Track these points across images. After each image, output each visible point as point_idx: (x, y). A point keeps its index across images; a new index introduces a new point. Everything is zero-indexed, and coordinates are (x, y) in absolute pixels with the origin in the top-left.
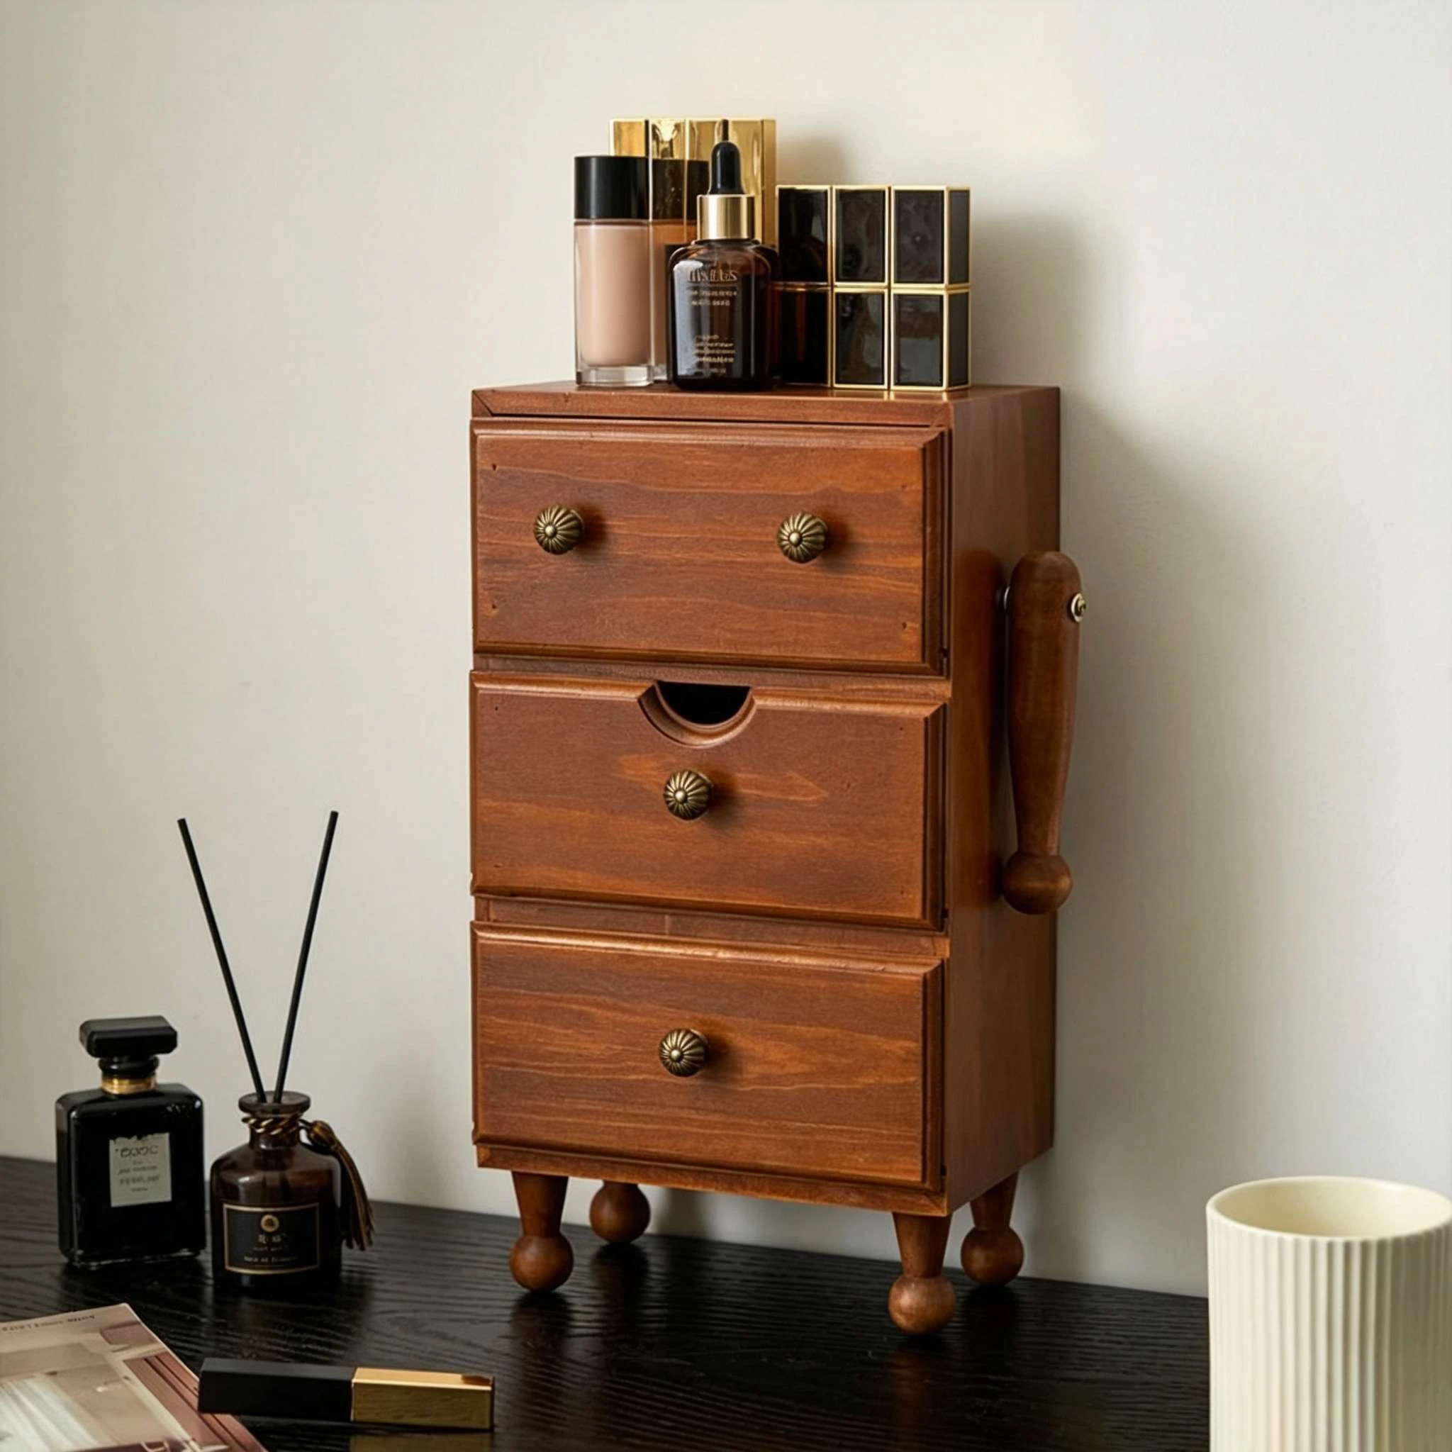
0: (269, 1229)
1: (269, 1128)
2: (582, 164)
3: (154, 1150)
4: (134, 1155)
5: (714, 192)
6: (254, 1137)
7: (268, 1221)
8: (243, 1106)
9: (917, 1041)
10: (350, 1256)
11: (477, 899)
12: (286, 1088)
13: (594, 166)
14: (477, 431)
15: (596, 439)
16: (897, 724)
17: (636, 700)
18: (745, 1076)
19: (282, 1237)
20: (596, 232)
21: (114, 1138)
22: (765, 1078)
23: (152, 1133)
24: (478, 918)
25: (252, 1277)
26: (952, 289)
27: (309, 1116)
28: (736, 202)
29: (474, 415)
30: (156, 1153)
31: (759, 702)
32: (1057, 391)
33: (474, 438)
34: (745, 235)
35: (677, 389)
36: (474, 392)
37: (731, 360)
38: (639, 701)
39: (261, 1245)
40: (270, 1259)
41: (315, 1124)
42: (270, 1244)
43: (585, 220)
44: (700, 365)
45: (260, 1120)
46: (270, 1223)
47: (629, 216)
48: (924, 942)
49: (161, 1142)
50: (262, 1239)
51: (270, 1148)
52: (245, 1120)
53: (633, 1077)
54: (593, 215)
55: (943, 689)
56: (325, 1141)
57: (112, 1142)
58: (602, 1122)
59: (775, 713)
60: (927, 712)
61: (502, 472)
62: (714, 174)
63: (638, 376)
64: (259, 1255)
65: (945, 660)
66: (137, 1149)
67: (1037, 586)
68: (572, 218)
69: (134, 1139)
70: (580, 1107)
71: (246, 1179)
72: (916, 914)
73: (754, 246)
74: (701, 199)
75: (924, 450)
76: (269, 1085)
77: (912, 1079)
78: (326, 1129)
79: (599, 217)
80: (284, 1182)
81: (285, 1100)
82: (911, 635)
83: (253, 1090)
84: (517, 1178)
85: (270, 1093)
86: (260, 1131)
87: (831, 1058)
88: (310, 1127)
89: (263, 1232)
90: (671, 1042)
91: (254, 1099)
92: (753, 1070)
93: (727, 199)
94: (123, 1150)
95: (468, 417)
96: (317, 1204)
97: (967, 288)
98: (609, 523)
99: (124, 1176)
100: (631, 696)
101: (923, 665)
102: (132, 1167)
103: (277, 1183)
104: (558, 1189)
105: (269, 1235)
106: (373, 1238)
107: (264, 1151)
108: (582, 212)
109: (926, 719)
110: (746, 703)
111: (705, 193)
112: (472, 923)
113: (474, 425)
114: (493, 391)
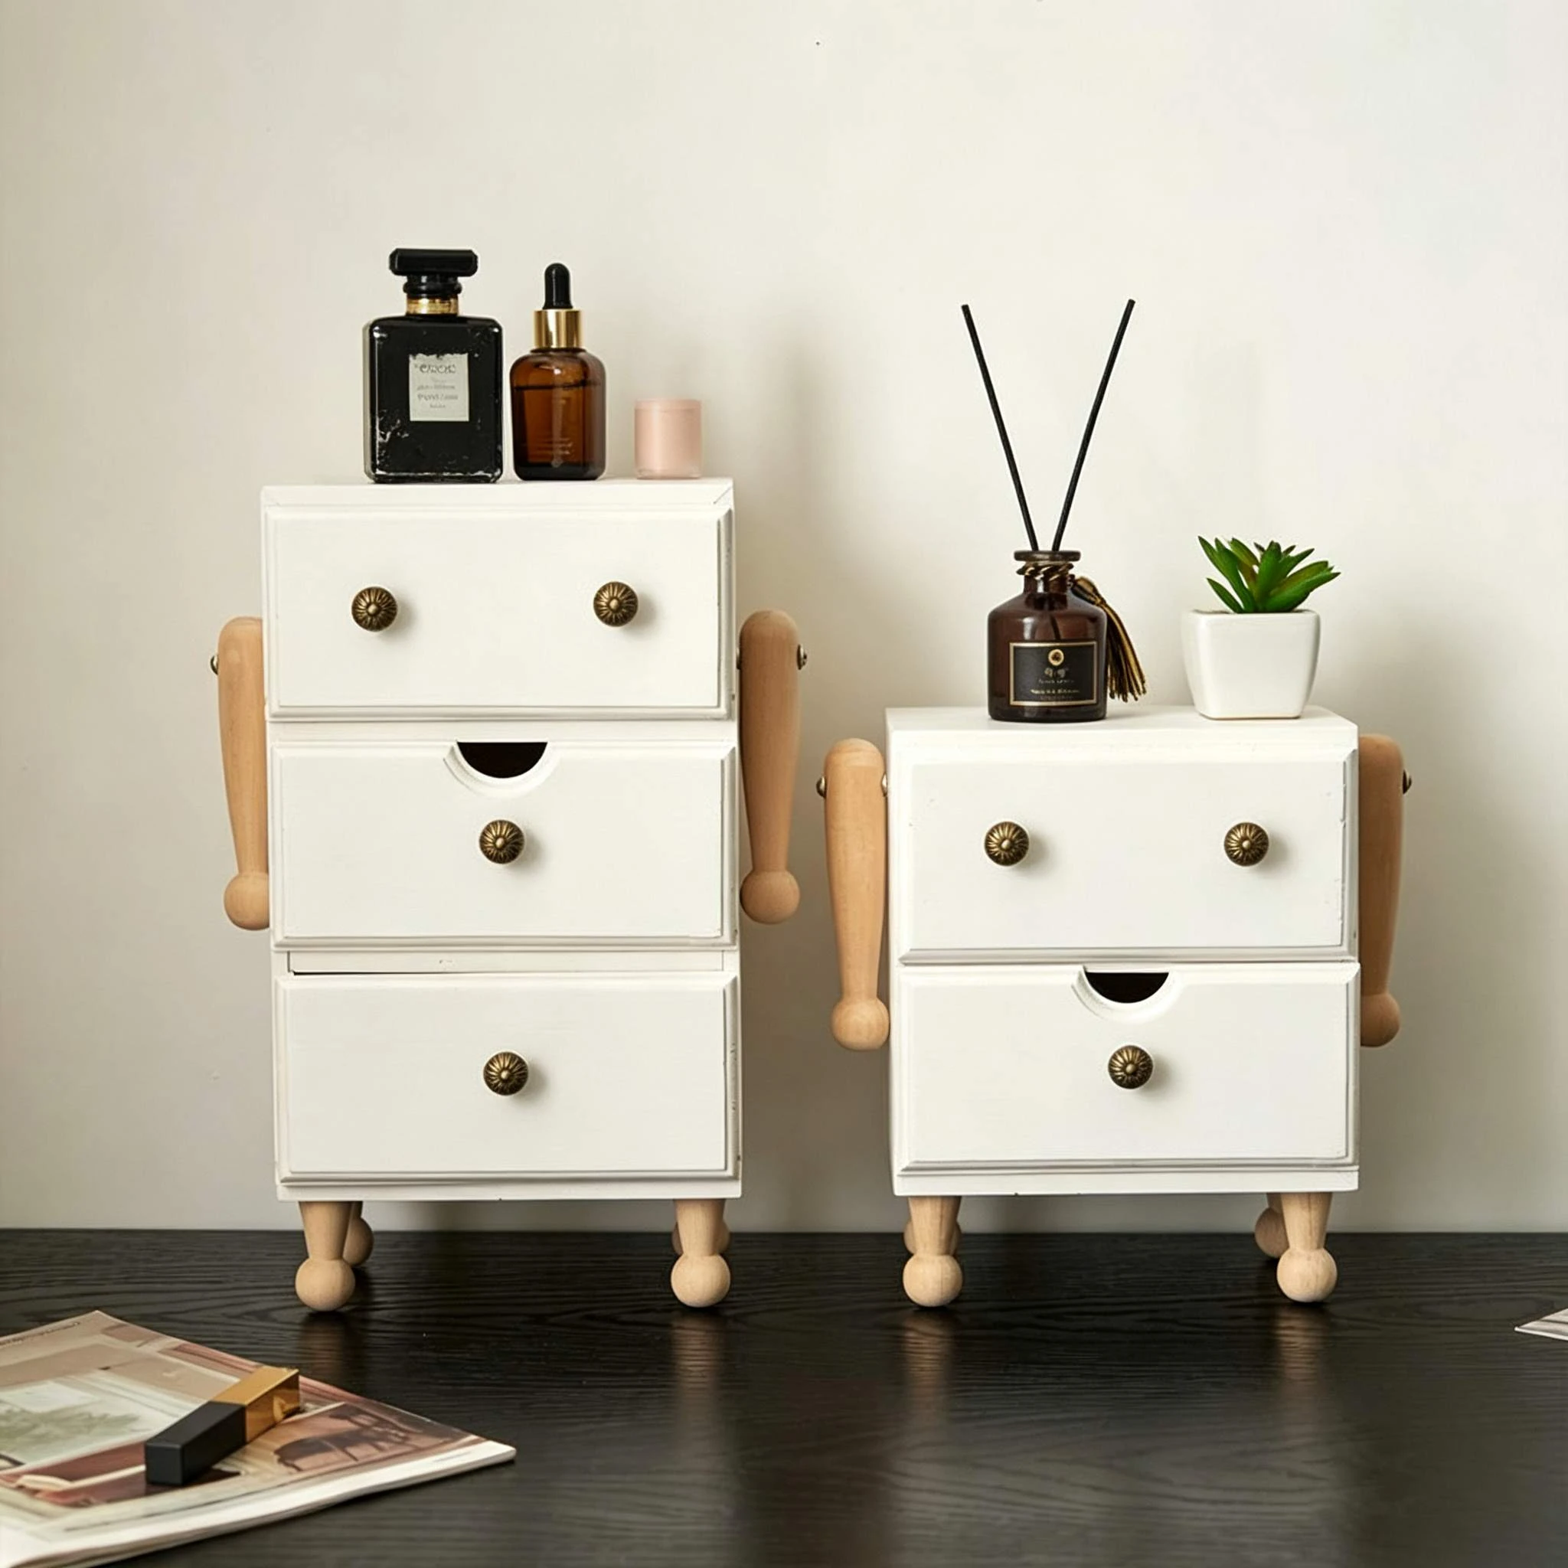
0: (1056, 663)
3: (452, 369)
4: (432, 371)
21: (415, 354)
23: (452, 353)
30: (454, 372)
40: (1056, 691)
42: (1056, 677)
49: (459, 363)
50: (1049, 672)
57: (411, 358)
66: (436, 367)
69: (434, 357)
89: (1051, 666)
94: (423, 366)
99: (422, 392)
102: (431, 384)
105: (1056, 668)
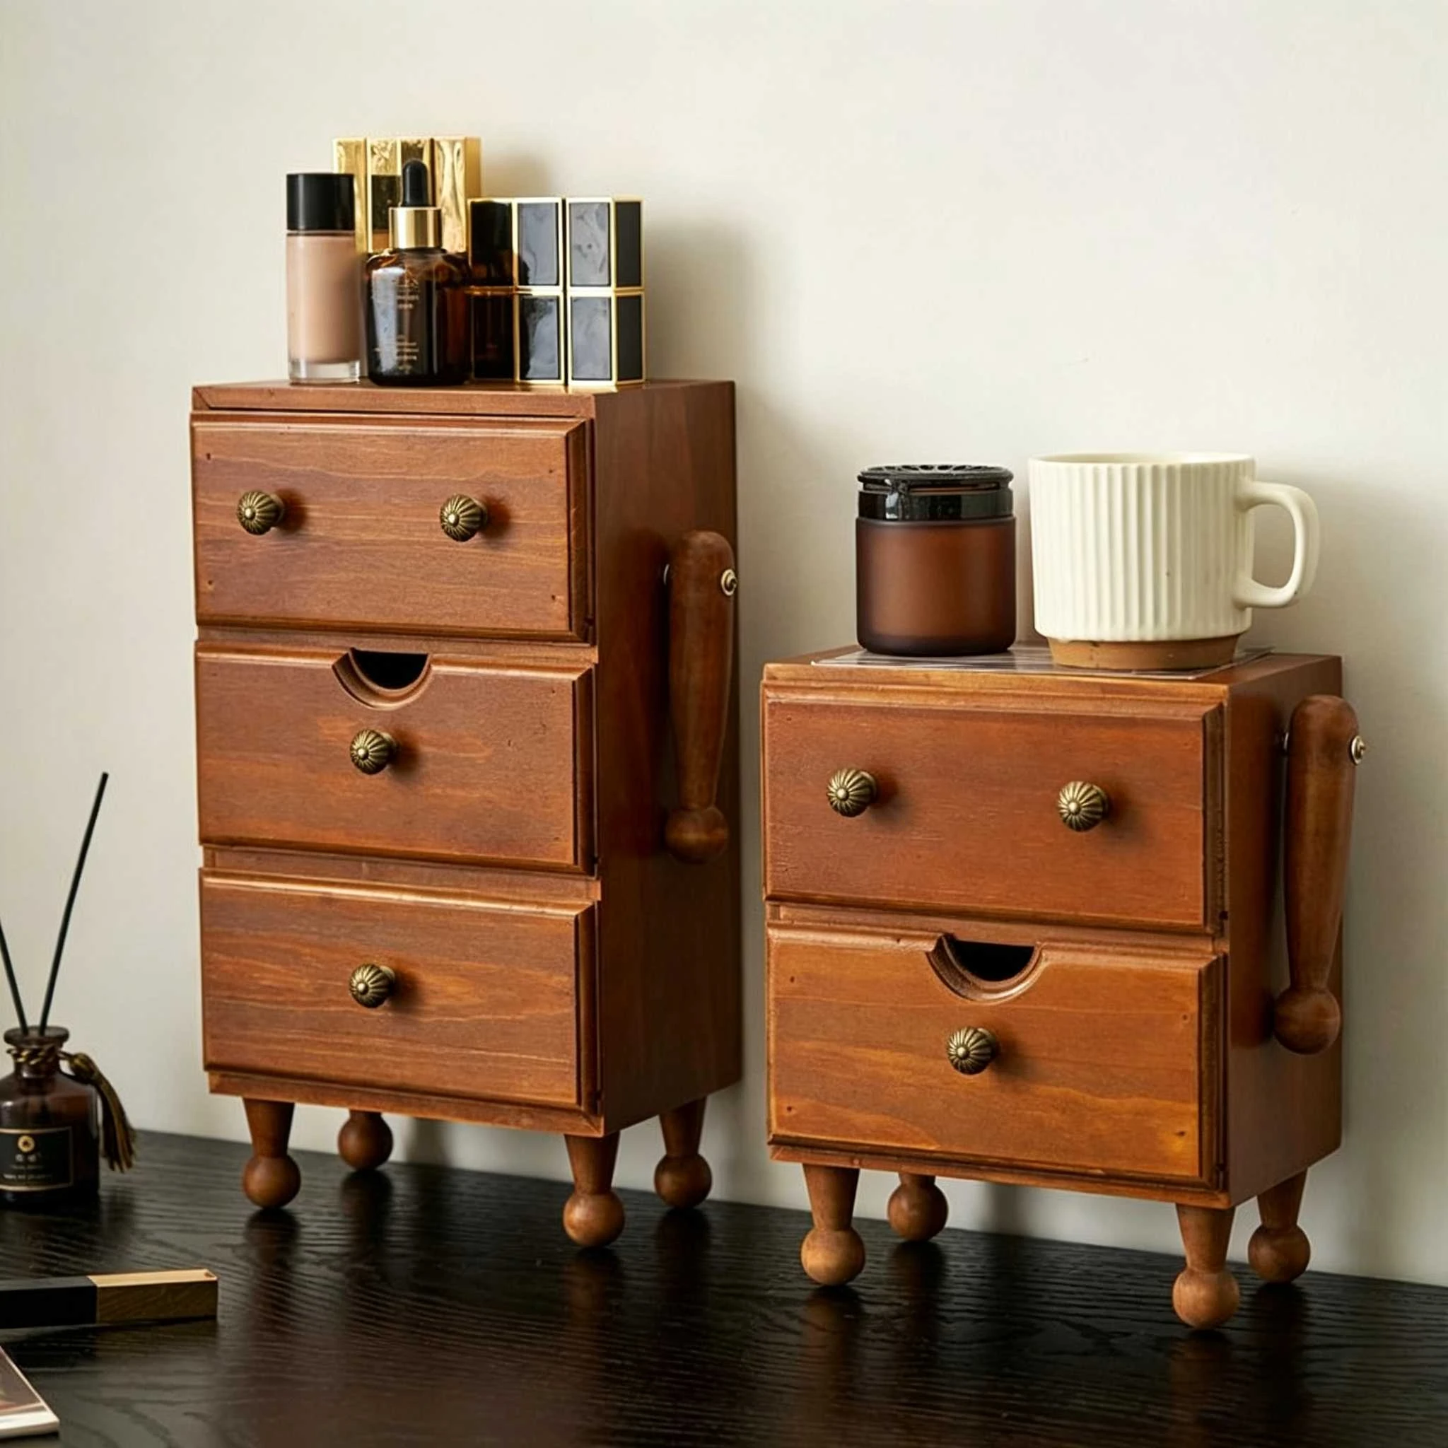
1: (30, 1057)
2: (292, 179)
5: (404, 205)
6: (18, 1067)
7: (25, 1143)
8: (8, 1038)
9: (570, 976)
10: (109, 1177)
11: (205, 849)
12: (50, 1023)
13: (301, 181)
14: (196, 424)
15: (291, 431)
16: (551, 688)
17: (330, 667)
18: (425, 1008)
19: (37, 1157)
20: (302, 241)
22: (444, 1010)
24: (206, 865)
25: (16, 1194)
26: (621, 291)
27: (67, 1048)
28: (424, 214)
29: (195, 408)
31: (435, 668)
32: (731, 385)
33: (192, 430)
34: (431, 244)
35: (373, 384)
36: (195, 390)
37: (415, 358)
38: (333, 667)
39: (19, 1164)
41: (76, 1056)
43: (295, 232)
44: (401, 363)
45: (20, 1050)
46: (26, 1144)
47: (334, 228)
48: (581, 885)
51: (32, 1076)
52: (9, 1052)
53: (333, 1009)
54: (302, 226)
55: (590, 656)
56: (86, 1072)
58: (307, 1051)
59: (447, 677)
60: (574, 677)
61: (216, 460)
62: (403, 190)
63: (342, 372)
64: (17, 1173)
65: (591, 628)
67: (690, 562)
68: (285, 230)
70: (289, 1036)
71: (9, 1104)
72: (569, 860)
73: (443, 255)
74: (393, 211)
75: (567, 438)
76: (33, 1020)
77: (566, 1011)
78: (87, 1061)
79: (307, 229)
80: (44, 1107)
81: (47, 1033)
82: (560, 607)
83: (16, 1024)
84: (249, 1103)
85: (33, 1028)
86: (21, 1060)
87: (499, 992)
88: (70, 1057)
90: (358, 977)
91: (20, 1033)
92: (434, 1002)
93: (416, 212)
95: (189, 409)
96: (69, 1128)
97: (641, 290)
98: (311, 506)
100: (328, 663)
101: (570, 634)
103: (37, 1110)
104: (285, 1114)
106: (134, 1162)
107: (27, 1080)
108: (292, 224)
109: (574, 683)
110: (425, 668)
111: (395, 205)
112: (200, 870)
113: (194, 418)
114: (210, 388)
